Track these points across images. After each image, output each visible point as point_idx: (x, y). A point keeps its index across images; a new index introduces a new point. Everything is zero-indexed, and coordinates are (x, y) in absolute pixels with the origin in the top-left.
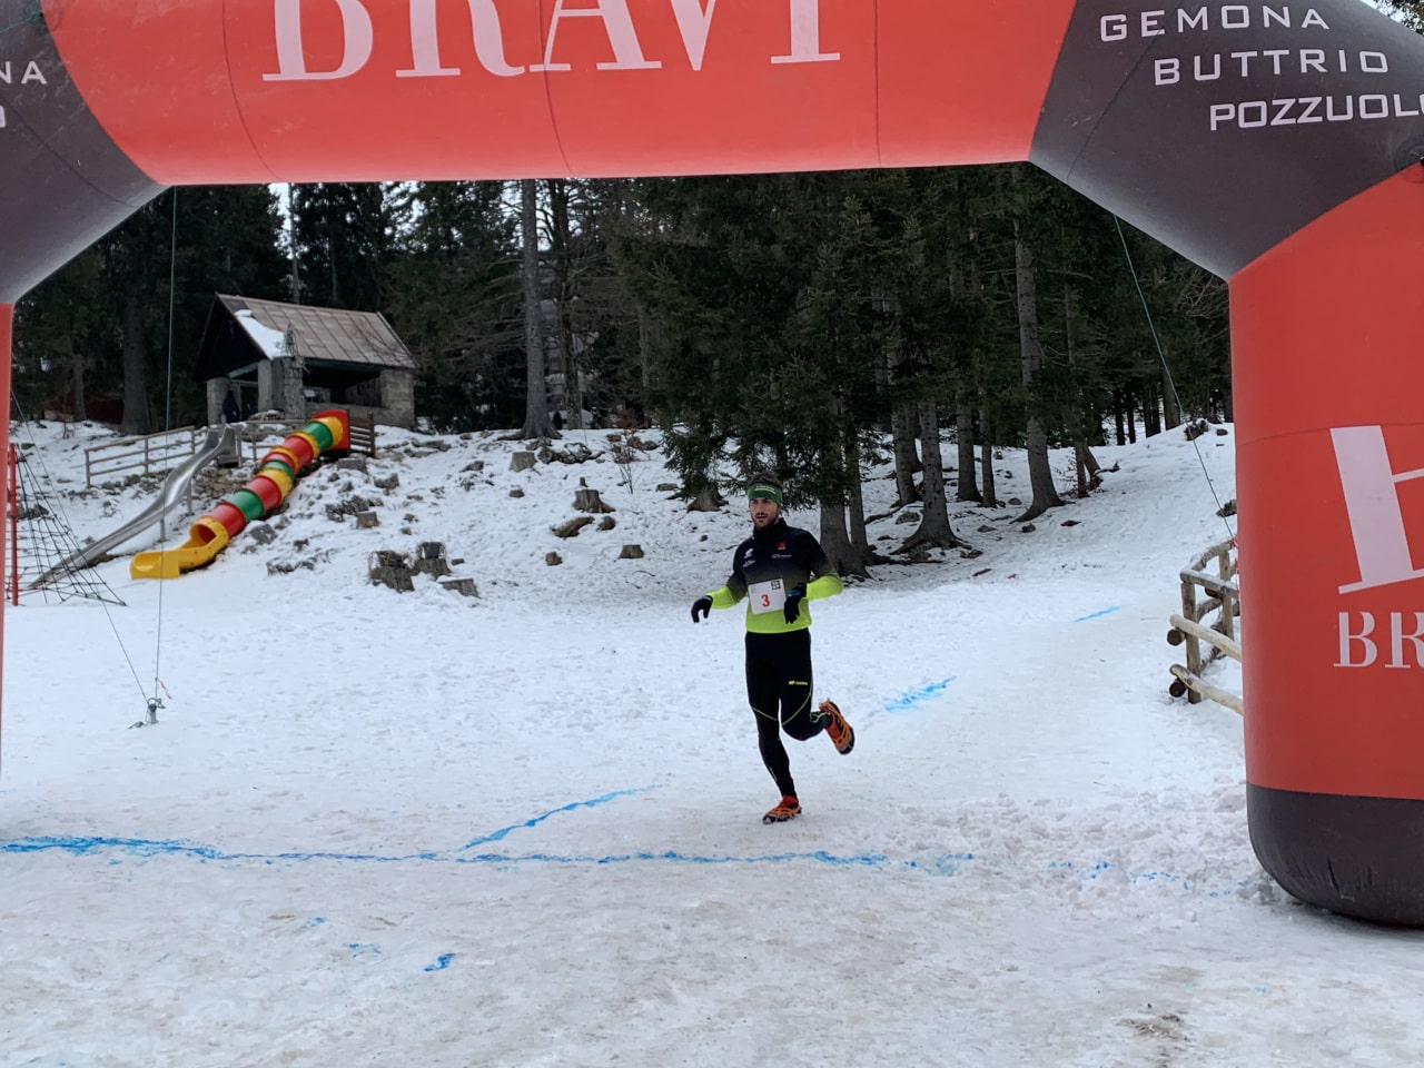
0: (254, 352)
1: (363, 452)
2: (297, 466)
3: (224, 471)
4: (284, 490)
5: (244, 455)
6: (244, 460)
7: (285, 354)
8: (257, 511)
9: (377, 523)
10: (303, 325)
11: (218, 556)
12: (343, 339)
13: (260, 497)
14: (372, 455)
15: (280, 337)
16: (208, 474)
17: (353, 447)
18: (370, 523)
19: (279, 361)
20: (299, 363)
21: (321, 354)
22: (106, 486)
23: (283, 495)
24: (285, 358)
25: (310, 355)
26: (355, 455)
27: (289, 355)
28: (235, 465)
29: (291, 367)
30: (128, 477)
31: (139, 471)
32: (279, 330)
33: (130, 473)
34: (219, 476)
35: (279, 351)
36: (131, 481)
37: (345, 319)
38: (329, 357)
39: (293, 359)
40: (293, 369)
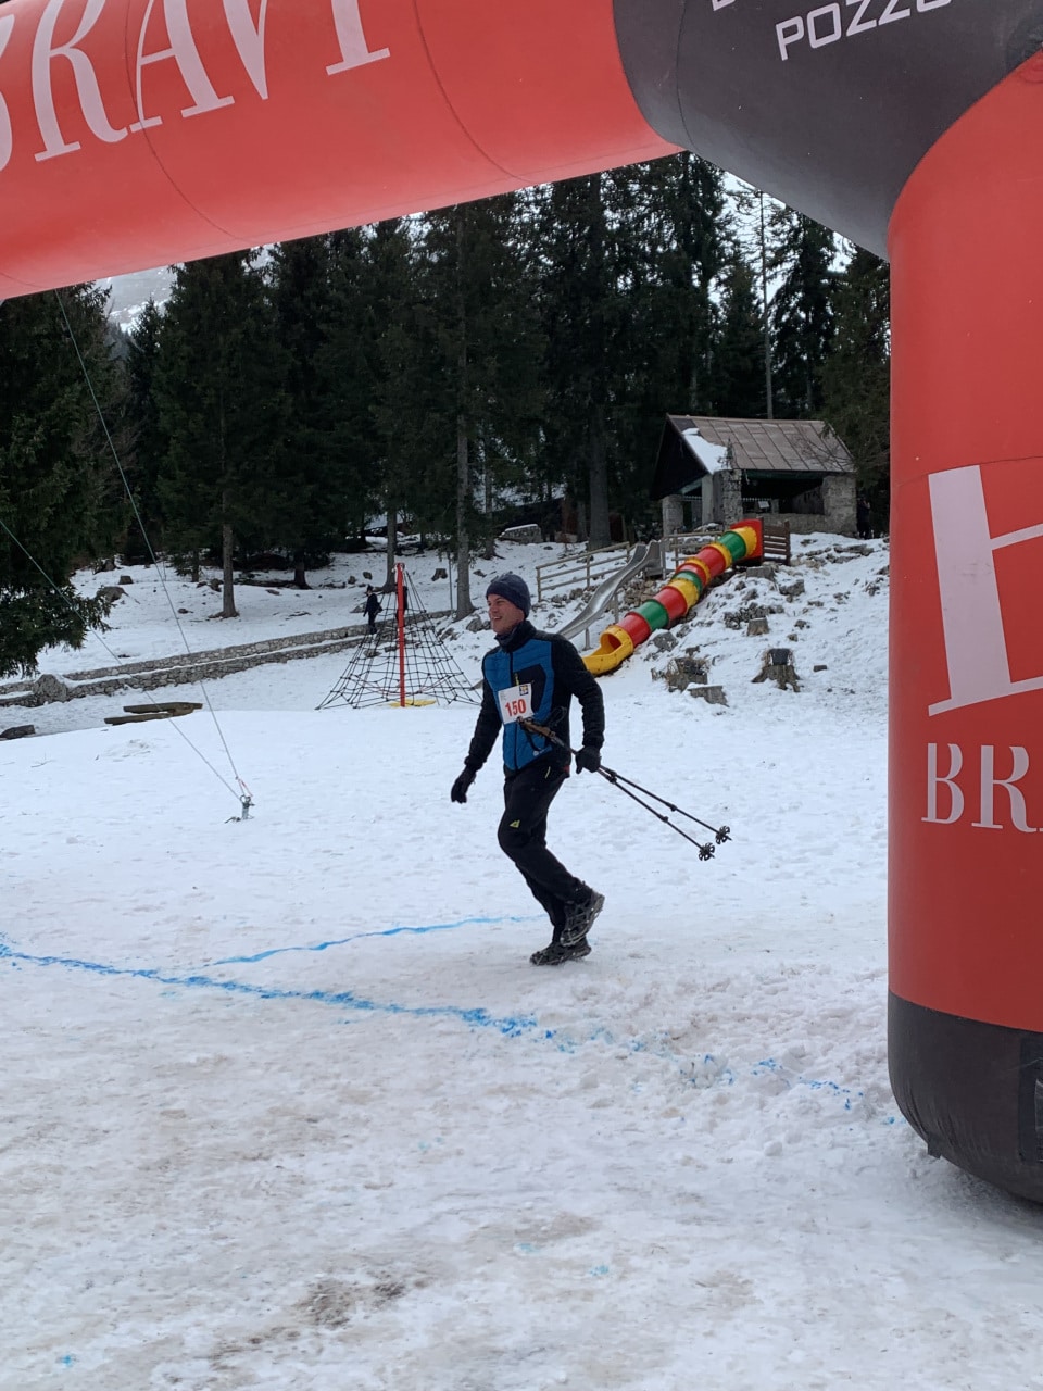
0: (698, 469)
1: (778, 561)
2: (708, 576)
3: (650, 583)
4: (690, 600)
5: (668, 567)
6: (668, 572)
7: (725, 468)
8: (663, 619)
9: (767, 630)
10: (747, 438)
11: (624, 663)
12: (786, 450)
13: (666, 607)
14: (787, 563)
15: (722, 451)
16: (636, 586)
17: (767, 555)
18: (761, 630)
19: (719, 475)
20: (737, 476)
21: (762, 465)
22: (553, 600)
23: (689, 606)
24: (725, 471)
25: (752, 467)
26: (767, 563)
27: (730, 468)
28: (659, 577)
29: (729, 480)
30: (573, 591)
31: (583, 585)
32: (724, 445)
33: (574, 586)
34: (645, 587)
35: (720, 465)
36: (575, 594)
37: (791, 429)
38: (769, 467)
39: (732, 472)
40: (732, 482)
